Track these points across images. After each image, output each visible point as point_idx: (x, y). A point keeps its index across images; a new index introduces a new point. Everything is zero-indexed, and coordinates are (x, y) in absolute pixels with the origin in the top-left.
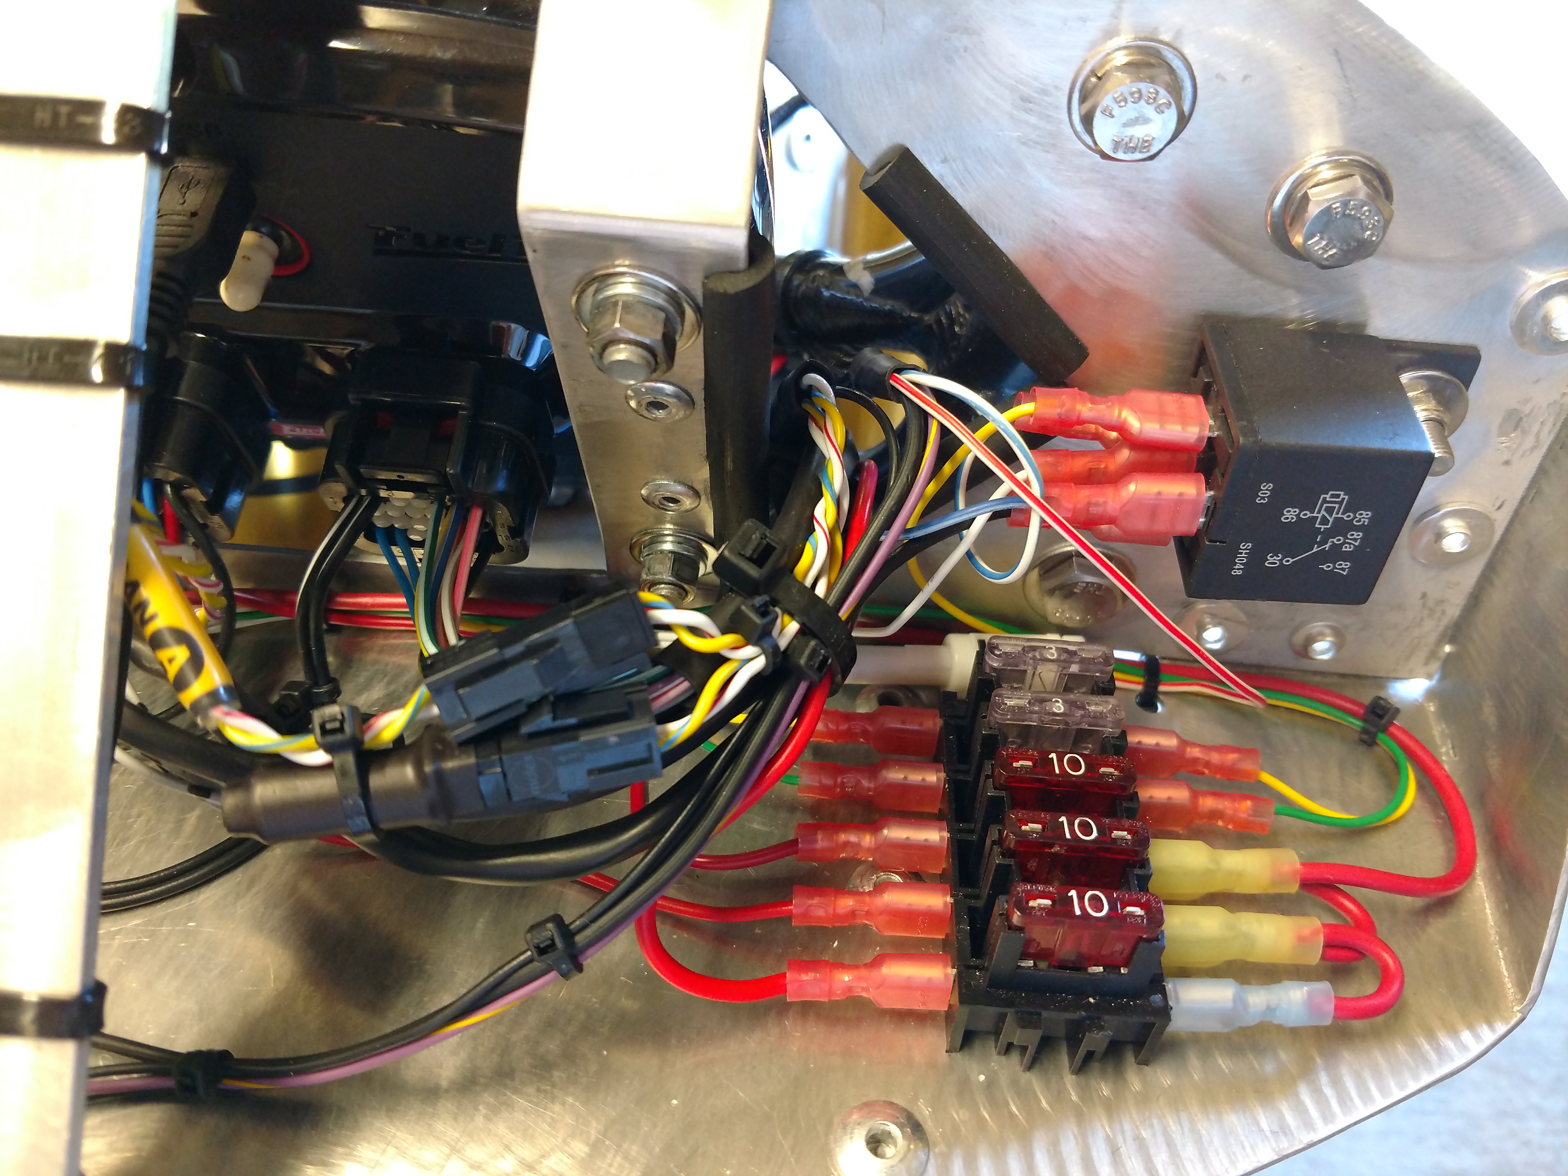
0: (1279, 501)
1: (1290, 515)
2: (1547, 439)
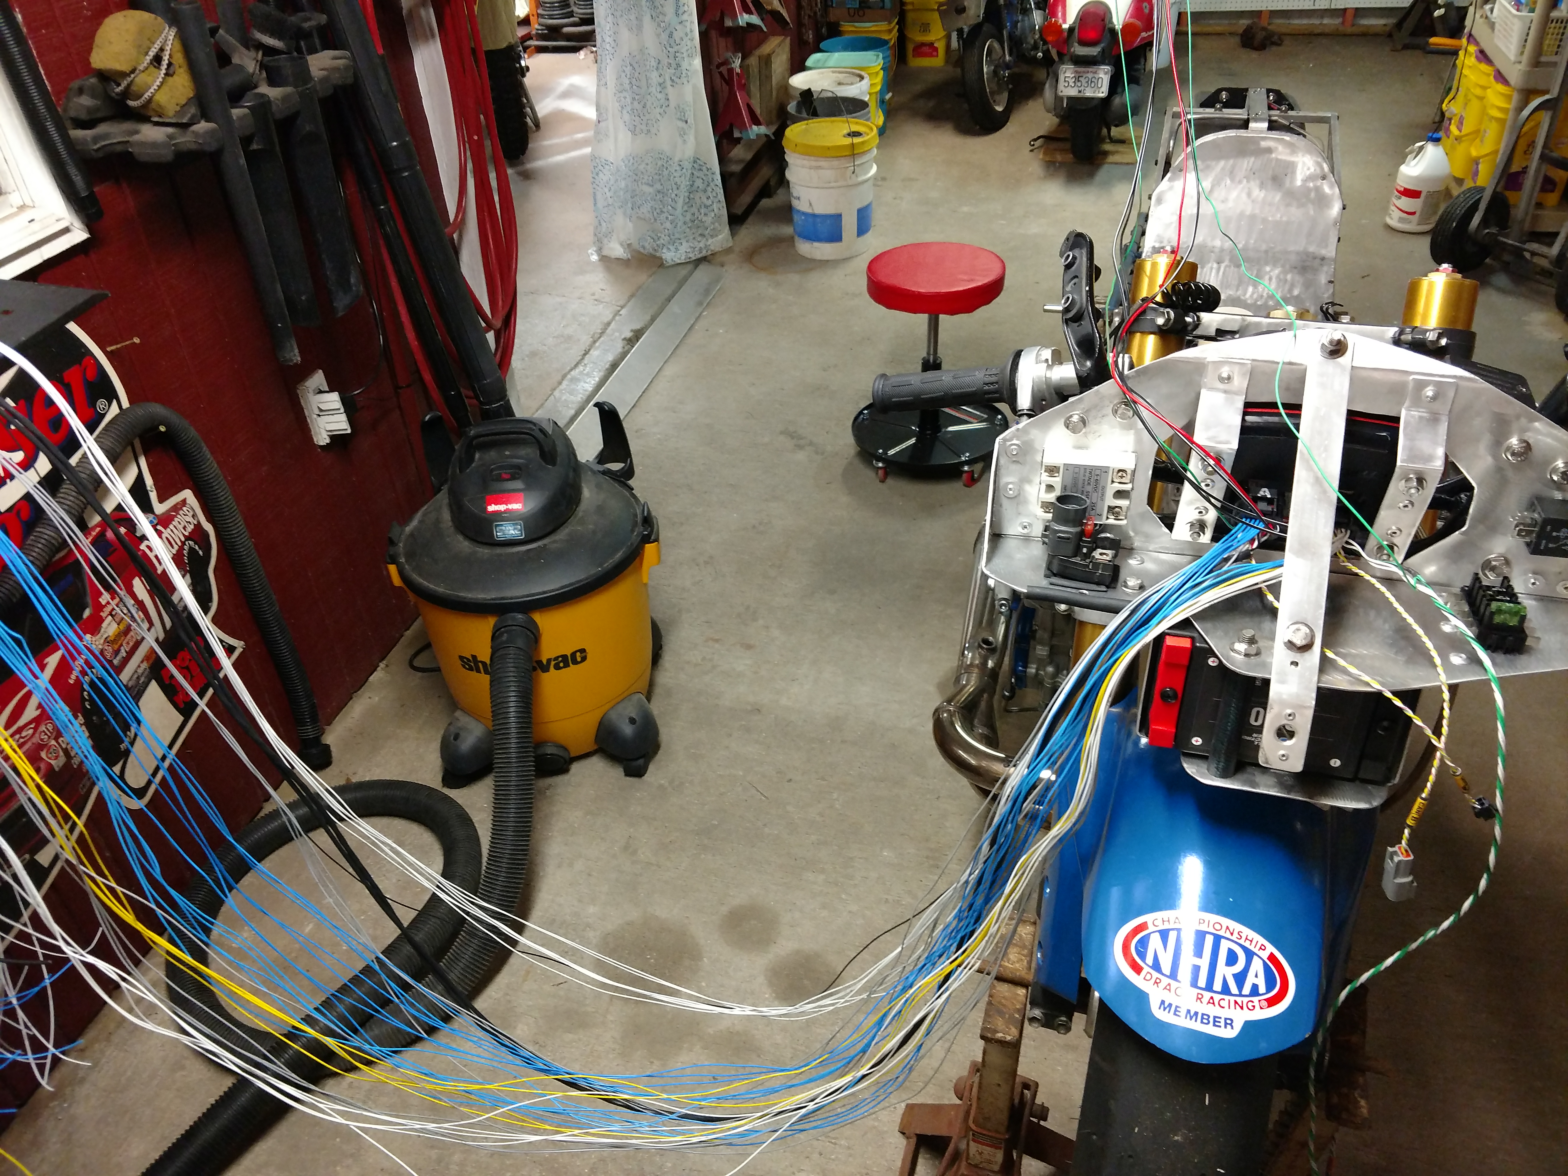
0: (1552, 531)
1: (1554, 534)
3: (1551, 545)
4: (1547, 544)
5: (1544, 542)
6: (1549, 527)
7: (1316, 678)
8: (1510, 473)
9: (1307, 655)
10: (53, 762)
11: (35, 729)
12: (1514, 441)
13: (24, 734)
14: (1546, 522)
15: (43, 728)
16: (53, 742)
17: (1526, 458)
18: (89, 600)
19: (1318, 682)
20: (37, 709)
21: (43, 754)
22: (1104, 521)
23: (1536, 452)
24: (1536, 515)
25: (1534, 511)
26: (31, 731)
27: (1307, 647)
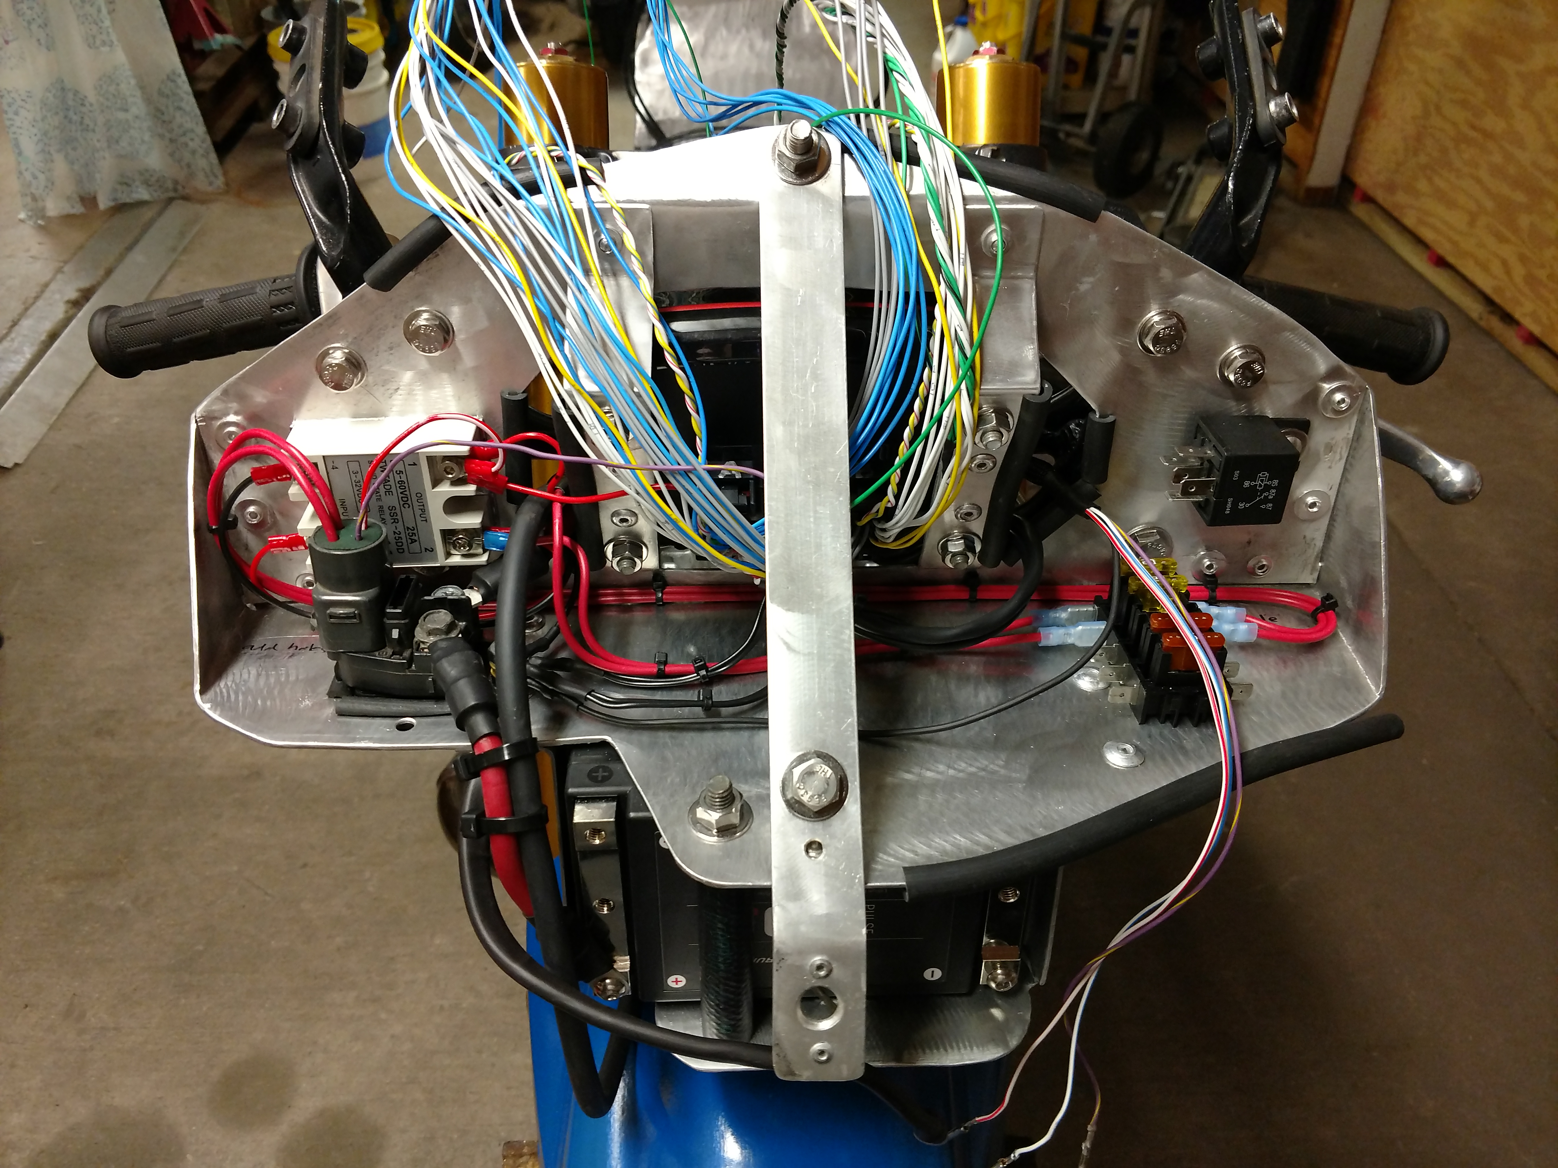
0: (1242, 479)
1: (1247, 484)
2: (1345, 455)
3: (1241, 506)
4: (1235, 505)
5: (1230, 500)
6: (1237, 473)
7: (861, 875)
8: (1151, 376)
9: (837, 821)
12: (1154, 316)
14: (1231, 463)
17: (1179, 347)
19: (867, 879)
22: (441, 561)
23: (1194, 334)
24: (1210, 453)
25: (1203, 444)
27: (833, 808)
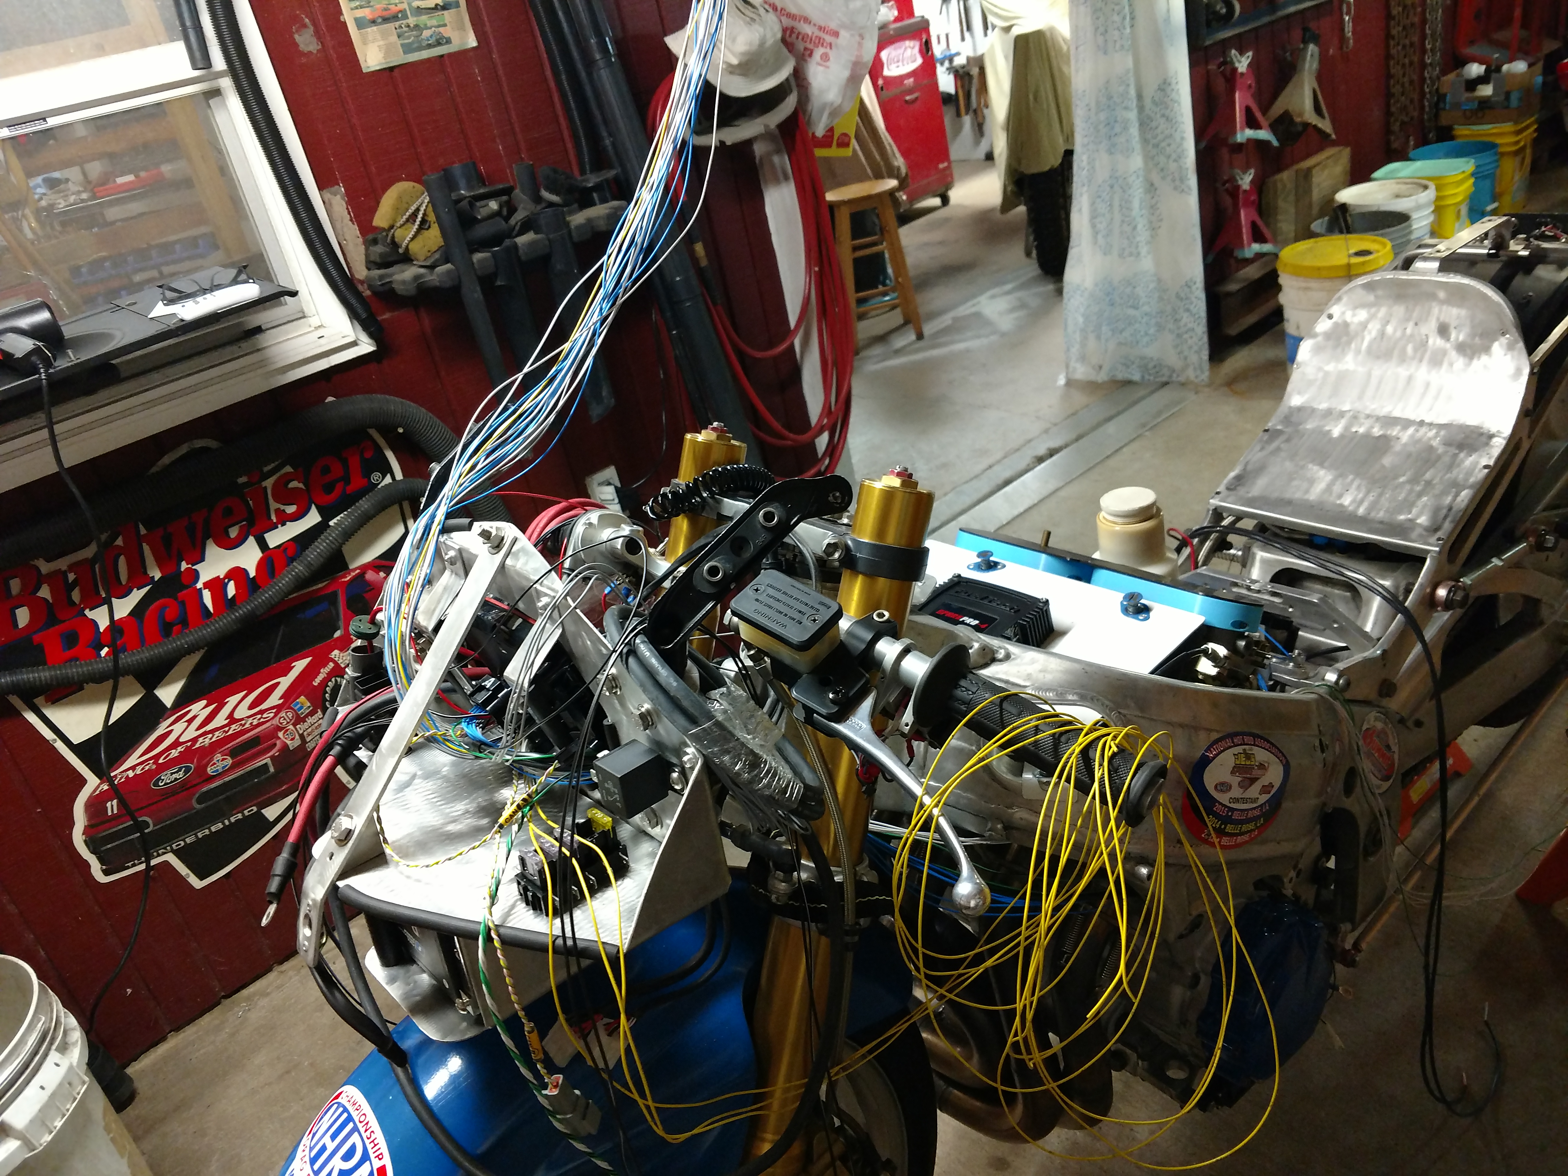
7: (334, 874)
9: (342, 849)
10: (289, 742)
11: (276, 714)
13: (265, 715)
15: (283, 714)
16: (291, 727)
18: (341, 623)
20: (280, 699)
21: (280, 734)
26: (272, 715)
27: (344, 842)
